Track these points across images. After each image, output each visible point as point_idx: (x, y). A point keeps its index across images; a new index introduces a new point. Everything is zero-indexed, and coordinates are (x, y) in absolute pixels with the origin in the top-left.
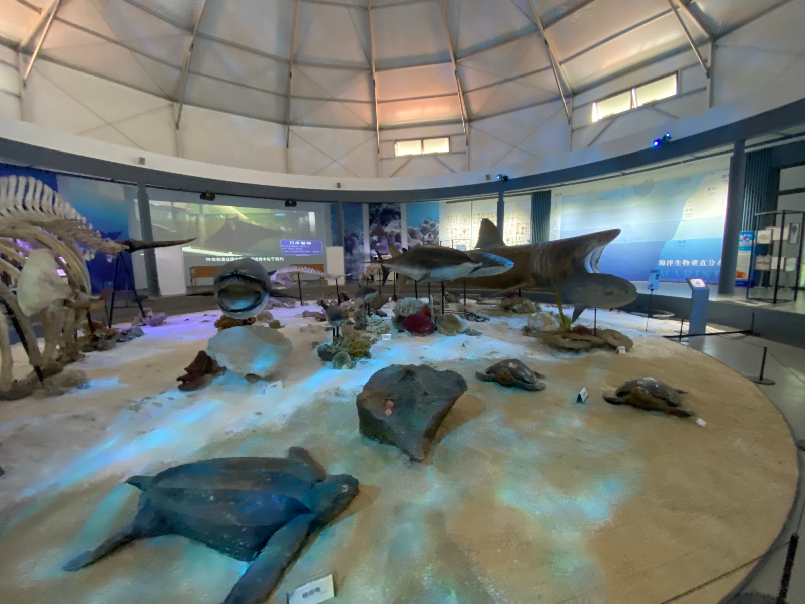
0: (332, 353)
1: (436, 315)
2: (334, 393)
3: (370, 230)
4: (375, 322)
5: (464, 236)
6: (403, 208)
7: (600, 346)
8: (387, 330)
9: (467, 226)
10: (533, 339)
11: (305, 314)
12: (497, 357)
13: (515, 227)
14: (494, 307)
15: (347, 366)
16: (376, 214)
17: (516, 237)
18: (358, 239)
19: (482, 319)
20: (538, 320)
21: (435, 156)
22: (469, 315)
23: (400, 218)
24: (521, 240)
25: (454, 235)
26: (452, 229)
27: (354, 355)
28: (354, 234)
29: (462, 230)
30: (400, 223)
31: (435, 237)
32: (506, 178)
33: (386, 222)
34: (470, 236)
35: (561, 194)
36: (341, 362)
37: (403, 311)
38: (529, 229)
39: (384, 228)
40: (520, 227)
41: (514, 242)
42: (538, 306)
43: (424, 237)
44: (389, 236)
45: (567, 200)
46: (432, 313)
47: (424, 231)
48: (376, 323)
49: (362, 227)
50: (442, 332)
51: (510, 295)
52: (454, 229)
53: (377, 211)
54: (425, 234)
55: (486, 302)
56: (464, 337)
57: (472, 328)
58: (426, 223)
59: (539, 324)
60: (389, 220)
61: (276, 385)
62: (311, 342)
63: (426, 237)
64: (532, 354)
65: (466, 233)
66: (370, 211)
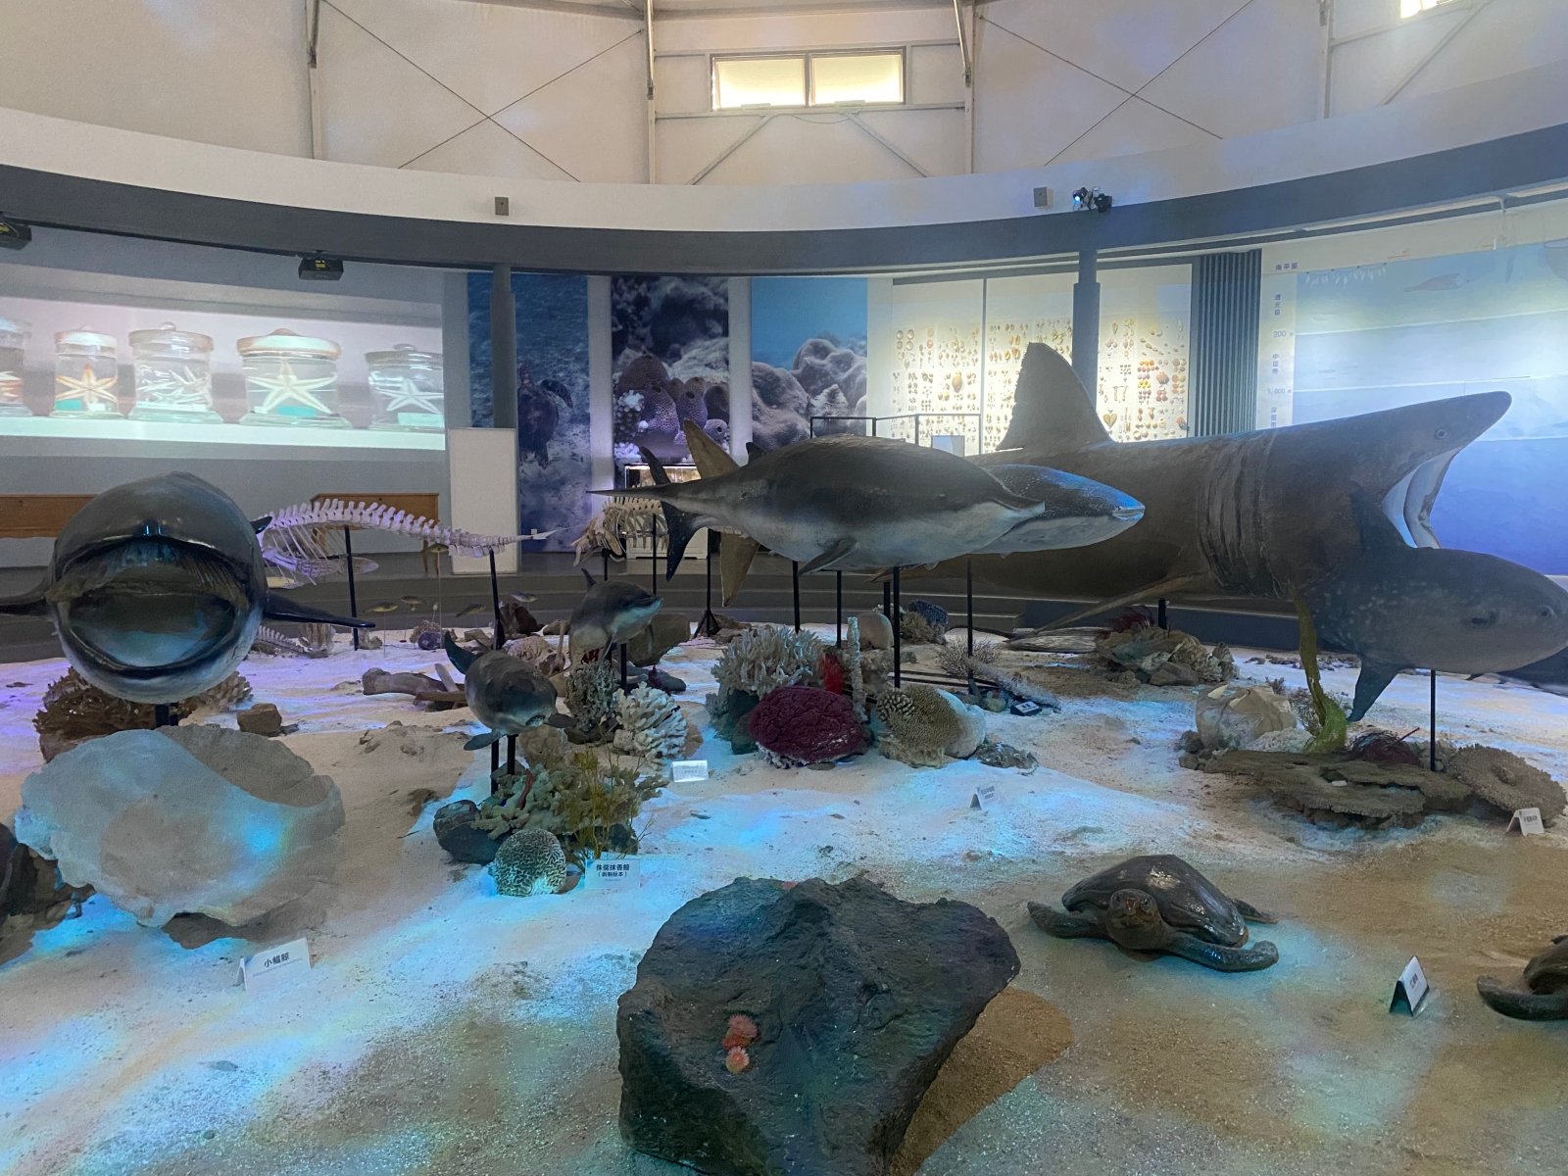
0: (494, 834)
1: (872, 688)
2: (510, 987)
3: (613, 372)
4: (645, 715)
5: (953, 401)
6: (737, 296)
7: (1455, 808)
8: (691, 746)
9: (968, 368)
10: (1219, 781)
11: (373, 683)
12: (1099, 846)
13: (1135, 373)
14: (1072, 660)
15: (551, 883)
16: (636, 313)
17: (1141, 412)
18: (570, 406)
19: (1033, 706)
20: (1234, 711)
21: (853, 112)
22: (984, 690)
23: (726, 333)
24: (1157, 421)
25: (920, 397)
26: (912, 376)
27: (573, 838)
28: (555, 384)
29: (950, 382)
30: (726, 348)
31: (852, 405)
32: (1104, 203)
33: (676, 346)
34: (977, 403)
35: (1294, 266)
36: (525, 866)
37: (751, 675)
38: (1186, 383)
39: (665, 365)
40: (1153, 374)
41: (1133, 428)
42: (1226, 659)
43: (813, 402)
44: (684, 396)
45: (1313, 288)
46: (858, 682)
47: (812, 379)
48: (652, 720)
49: (583, 358)
50: (894, 752)
51: (1127, 621)
52: (919, 375)
53: (641, 302)
54: (815, 393)
55: (1040, 641)
56: (973, 773)
57: (1004, 739)
58: (820, 351)
59: (1238, 727)
60: (685, 340)
61: (285, 957)
62: (404, 791)
63: (820, 401)
64: (1219, 837)
65: (966, 390)
66: (614, 304)
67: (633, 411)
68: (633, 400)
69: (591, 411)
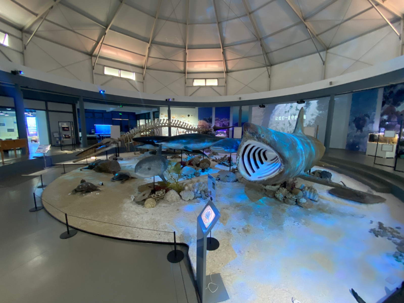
3: (381, 110)
16: (390, 95)
18: (370, 119)
28: (367, 115)
39: (395, 108)
49: (375, 108)
53: (392, 92)
66: (384, 94)
67: (385, 120)
68: (385, 117)
69: (374, 120)
